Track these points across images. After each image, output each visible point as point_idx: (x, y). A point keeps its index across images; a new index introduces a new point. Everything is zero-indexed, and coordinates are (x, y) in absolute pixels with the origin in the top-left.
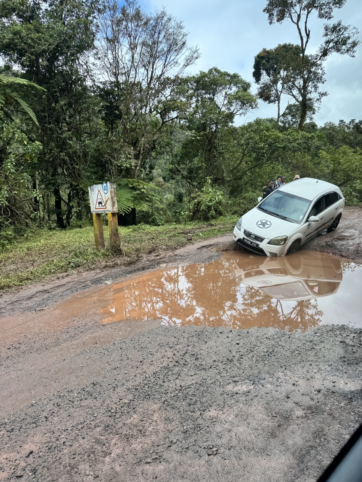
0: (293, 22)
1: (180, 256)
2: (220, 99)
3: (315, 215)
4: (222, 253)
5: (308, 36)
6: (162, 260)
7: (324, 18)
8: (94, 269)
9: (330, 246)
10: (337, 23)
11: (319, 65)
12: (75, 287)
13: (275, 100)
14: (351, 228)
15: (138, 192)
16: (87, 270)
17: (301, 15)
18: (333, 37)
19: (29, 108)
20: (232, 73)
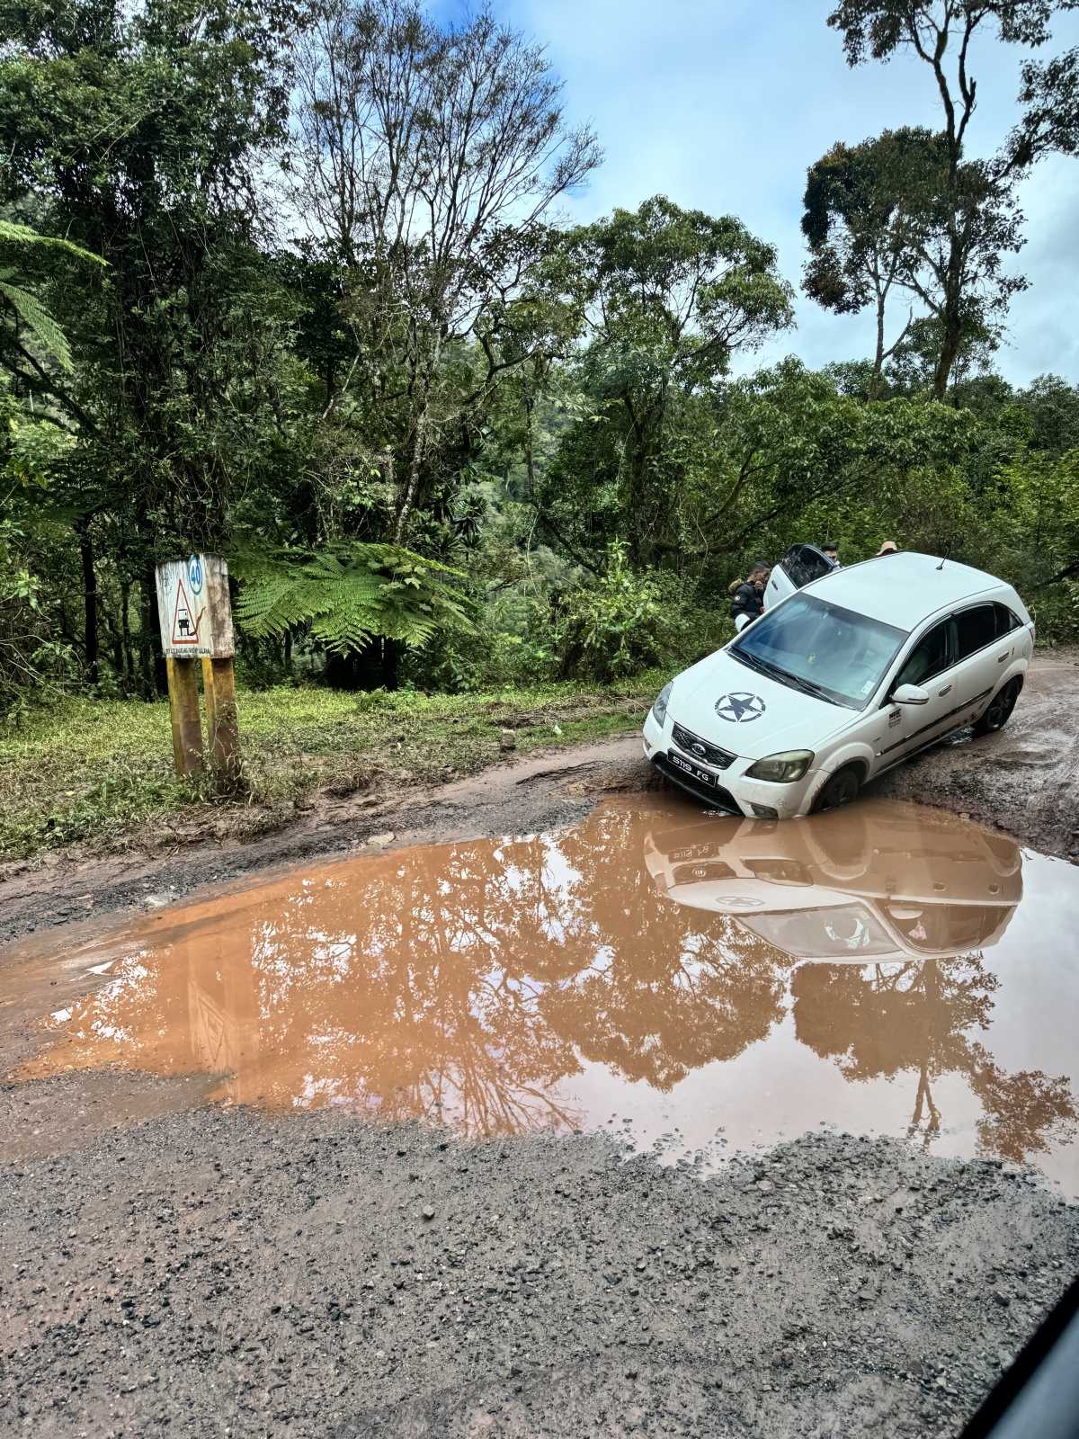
0: (923, 55)
1: (450, 805)
2: (679, 299)
3: (918, 682)
4: (603, 797)
5: (969, 99)
6: (382, 820)
7: (1019, 42)
8: (122, 851)
9: (966, 789)
10: (1062, 58)
11: (1003, 192)
12: (32, 916)
13: (858, 302)
14: (1054, 726)
15: (395, 585)
16: (98, 855)
17: (949, 35)
18: (1050, 102)
19: (46, 318)
20: (716, 217)
